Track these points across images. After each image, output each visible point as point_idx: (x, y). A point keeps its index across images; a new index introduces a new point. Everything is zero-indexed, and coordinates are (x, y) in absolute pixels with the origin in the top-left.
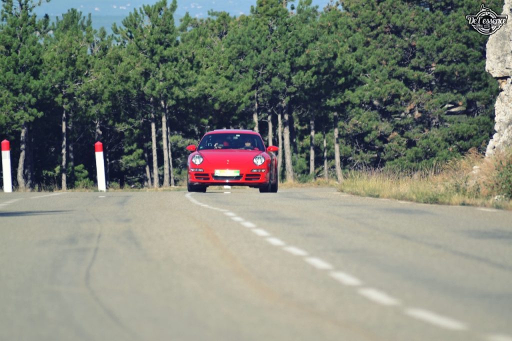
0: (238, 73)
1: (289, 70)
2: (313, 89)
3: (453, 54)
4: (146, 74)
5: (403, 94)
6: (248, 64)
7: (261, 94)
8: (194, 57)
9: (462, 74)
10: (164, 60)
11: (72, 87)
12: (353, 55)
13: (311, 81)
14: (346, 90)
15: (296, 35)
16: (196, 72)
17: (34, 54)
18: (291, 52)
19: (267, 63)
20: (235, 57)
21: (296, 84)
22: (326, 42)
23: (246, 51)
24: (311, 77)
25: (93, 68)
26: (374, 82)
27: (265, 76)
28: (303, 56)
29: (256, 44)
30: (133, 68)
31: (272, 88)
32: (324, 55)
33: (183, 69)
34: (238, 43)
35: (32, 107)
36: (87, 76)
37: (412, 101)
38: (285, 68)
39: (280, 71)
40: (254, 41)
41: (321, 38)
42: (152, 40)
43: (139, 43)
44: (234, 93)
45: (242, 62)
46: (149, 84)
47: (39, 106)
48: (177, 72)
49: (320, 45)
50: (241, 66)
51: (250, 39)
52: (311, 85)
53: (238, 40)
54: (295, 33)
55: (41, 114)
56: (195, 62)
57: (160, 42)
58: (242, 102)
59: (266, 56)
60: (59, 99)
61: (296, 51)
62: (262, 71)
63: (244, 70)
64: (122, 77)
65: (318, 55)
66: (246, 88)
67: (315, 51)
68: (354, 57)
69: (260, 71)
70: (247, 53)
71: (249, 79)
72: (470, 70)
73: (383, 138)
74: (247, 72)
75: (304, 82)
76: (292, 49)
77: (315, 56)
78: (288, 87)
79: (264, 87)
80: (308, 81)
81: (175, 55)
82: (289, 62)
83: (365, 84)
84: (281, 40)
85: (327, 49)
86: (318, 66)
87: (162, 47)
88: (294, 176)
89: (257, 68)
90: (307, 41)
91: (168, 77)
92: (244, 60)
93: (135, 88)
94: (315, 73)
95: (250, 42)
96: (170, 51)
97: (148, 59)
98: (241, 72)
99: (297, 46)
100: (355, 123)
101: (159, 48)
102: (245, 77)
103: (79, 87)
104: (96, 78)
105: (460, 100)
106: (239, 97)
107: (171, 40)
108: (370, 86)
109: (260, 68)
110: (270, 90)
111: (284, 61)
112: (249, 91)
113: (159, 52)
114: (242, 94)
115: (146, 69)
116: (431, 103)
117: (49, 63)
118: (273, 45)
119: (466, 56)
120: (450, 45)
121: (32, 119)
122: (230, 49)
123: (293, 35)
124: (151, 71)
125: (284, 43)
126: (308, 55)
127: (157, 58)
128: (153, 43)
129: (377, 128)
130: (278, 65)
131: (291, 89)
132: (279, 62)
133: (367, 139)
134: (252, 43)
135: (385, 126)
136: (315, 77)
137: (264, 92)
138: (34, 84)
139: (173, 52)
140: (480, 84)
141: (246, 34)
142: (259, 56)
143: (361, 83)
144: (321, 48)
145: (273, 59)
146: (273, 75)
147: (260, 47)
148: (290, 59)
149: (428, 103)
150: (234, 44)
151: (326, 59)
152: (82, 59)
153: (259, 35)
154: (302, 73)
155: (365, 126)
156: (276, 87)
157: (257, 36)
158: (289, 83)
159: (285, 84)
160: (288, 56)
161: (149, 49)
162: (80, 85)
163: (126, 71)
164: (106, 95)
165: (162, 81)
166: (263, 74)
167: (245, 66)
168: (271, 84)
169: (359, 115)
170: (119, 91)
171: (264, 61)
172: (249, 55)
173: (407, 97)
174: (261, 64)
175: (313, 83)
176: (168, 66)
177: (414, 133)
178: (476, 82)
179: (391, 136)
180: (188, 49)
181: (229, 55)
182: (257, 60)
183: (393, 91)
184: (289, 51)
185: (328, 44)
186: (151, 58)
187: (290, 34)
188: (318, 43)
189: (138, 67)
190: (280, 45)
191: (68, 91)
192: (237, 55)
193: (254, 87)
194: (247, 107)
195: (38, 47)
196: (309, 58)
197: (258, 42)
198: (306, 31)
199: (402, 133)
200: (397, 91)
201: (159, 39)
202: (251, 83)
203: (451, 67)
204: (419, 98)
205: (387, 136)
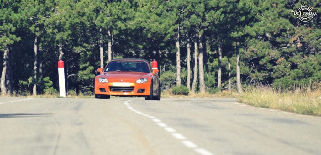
0: (165, 12)
1: (203, 10)
2: (221, 24)
4: (97, 11)
5: (289, 29)
6: (173, 5)
7: (182, 27)
11: (42, 19)
13: (220, 18)
14: (246, 25)
16: (134, 10)
19: (187, 5)
21: (208, 20)
24: (220, 15)
25: (58, 5)
26: (267, 20)
27: (186, 14)
30: (88, 6)
31: (190, 23)
33: (124, 7)
35: (12, 33)
36: (53, 11)
37: (295, 35)
38: (200, 9)
39: (197, 11)
44: (162, 26)
45: (169, 3)
46: (99, 18)
47: (18, 33)
48: (120, 9)
50: (168, 6)
52: (220, 21)
55: (19, 39)
56: (133, 3)
58: (169, 33)
60: (32, 28)
62: (184, 10)
63: (170, 9)
64: (79, 12)
66: (171, 22)
68: (253, 1)
69: (182, 10)
71: (174, 16)
73: (273, 62)
74: (172, 10)
75: (215, 19)
78: (202, 22)
79: (185, 22)
80: (217, 19)
82: (204, 4)
83: (260, 21)
86: (225, 7)
88: (206, 89)
89: (180, 8)
91: (114, 13)
92: (170, 1)
93: (89, 21)
94: (223, 13)
98: (167, 11)
100: (252, 50)
102: (171, 14)
103: (47, 20)
104: (60, 13)
106: (166, 29)
108: (264, 23)
109: (182, 8)
110: (189, 24)
111: (200, 3)
112: (174, 25)
114: (168, 27)
115: (97, 7)
116: (310, 36)
121: (12, 42)
124: (101, 9)
129: (268, 54)
130: (196, 6)
131: (205, 24)
132: (196, 3)
133: (261, 63)
135: (275, 53)
136: (223, 15)
137: (185, 26)
138: (14, 16)
143: (257, 21)
145: (192, 1)
146: (192, 13)
148: (204, 2)
149: (307, 37)
151: (231, 2)
154: (213, 12)
155: (260, 53)
156: (193, 22)
158: (204, 19)
159: (200, 20)
162: (48, 18)
163: (83, 8)
164: (67, 26)
165: (109, 16)
166: (184, 13)
167: (171, 6)
168: (190, 20)
169: (255, 44)
170: (77, 23)
171: (185, 3)
173: (292, 31)
174: (183, 5)
175: (221, 20)
176: (114, 5)
177: (296, 59)
179: (279, 60)
182: (180, 2)
183: (281, 27)
189: (91, 5)
191: (40, 22)
193: (178, 22)
194: (172, 37)
196: (219, 1)
199: (287, 58)
200: (284, 27)
202: (175, 19)
204: (301, 32)
205: (276, 60)
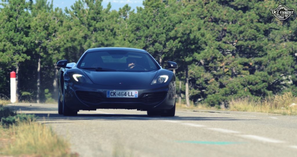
0: (135, 40)
1: (165, 39)
2: (178, 51)
3: (249, 35)
4: (85, 37)
5: (219, 57)
6: (142, 34)
8: (113, 29)
9: (253, 47)
10: (95, 30)
11: (45, 43)
12: (199, 33)
15: (170, 19)
16: (114, 37)
17: (26, 21)
18: (166, 29)
19: (152, 35)
20: (134, 30)
21: (168, 47)
22: (186, 24)
23: (140, 27)
24: (177, 44)
25: (58, 32)
26: (210, 49)
27: (151, 42)
28: (173, 32)
29: (146, 23)
30: (78, 33)
31: (155, 49)
32: (185, 31)
33: (107, 35)
34: (136, 22)
35: (24, 53)
36: (54, 36)
37: (223, 61)
38: (163, 38)
39: (160, 39)
40: (146, 21)
41: (183, 22)
42: (90, 17)
43: (81, 19)
45: (138, 33)
46: (87, 43)
47: (28, 52)
48: (103, 37)
49: (183, 25)
50: (137, 35)
51: (143, 20)
52: (177, 48)
53: (135, 20)
54: (169, 18)
55: (29, 58)
56: (114, 32)
57: (94, 19)
59: (153, 30)
60: (38, 50)
61: (169, 28)
62: (149, 39)
63: (138, 38)
64: (71, 38)
65: (181, 31)
67: (180, 29)
68: (200, 34)
69: (148, 39)
70: (141, 28)
71: (142, 43)
72: (257, 45)
73: (206, 81)
74: (140, 39)
75: (173, 46)
76: (167, 27)
77: (180, 31)
78: (164, 49)
79: (150, 48)
80: (176, 46)
81: (103, 27)
82: (165, 34)
83: (205, 49)
84: (160, 21)
85: (187, 28)
86: (181, 37)
87: (95, 22)
89: (146, 37)
90: (176, 23)
91: (98, 39)
92: (139, 32)
93: (79, 45)
94: (180, 42)
95: (143, 22)
96: (100, 24)
97: (87, 29)
98: (137, 39)
99: (169, 25)
100: (191, 72)
101: (93, 23)
102: (139, 42)
103: (49, 43)
104: (60, 38)
105: (251, 62)
107: (100, 18)
108: (208, 51)
109: (148, 37)
110: (154, 50)
111: (163, 33)
113: (93, 25)
115: (85, 35)
116: (235, 63)
117: (33, 27)
118: (156, 24)
119: (256, 37)
120: (247, 30)
121: (23, 60)
122: (131, 25)
123: (168, 19)
124: (88, 36)
125: (162, 23)
126: (176, 31)
127: (92, 28)
128: (90, 19)
129: (203, 76)
130: (159, 36)
131: (166, 50)
132: (160, 34)
133: (197, 82)
134: (144, 22)
135: (208, 75)
136: (180, 44)
137: (150, 51)
138: (25, 39)
139: (102, 25)
140: (263, 53)
141: (140, 17)
142: (148, 30)
143: (203, 49)
144: (183, 27)
145: (156, 32)
146: (155, 41)
147: (148, 25)
148: (165, 33)
149: (232, 63)
150: (133, 22)
151: (185, 34)
152: (53, 26)
153: (148, 18)
154: (172, 41)
155: (197, 75)
156: (157, 49)
157: (147, 18)
158: (165, 46)
159: (162, 46)
160: (164, 31)
161: (87, 23)
162: (50, 41)
163: (75, 35)
164: (62, 49)
165: (94, 42)
166: (149, 41)
167: (140, 35)
168: (154, 47)
169: (193, 68)
170: (70, 47)
171: (151, 33)
172: (142, 29)
173: (221, 59)
174: (149, 35)
175: (178, 47)
176: (98, 33)
177: (224, 80)
178: (260, 52)
179: (211, 81)
180: (110, 24)
181: (131, 29)
182: (147, 32)
183: (214, 55)
184: (165, 28)
185: (187, 25)
186: (88, 29)
187: (165, 18)
188: (182, 24)
189: (81, 33)
190: (160, 24)
191: (43, 45)
192: (135, 29)
193: (145, 48)
195: (29, 18)
196: (176, 33)
197: (148, 22)
198: (174, 17)
199: (217, 79)
200: (216, 55)
201: (94, 17)
202: (143, 46)
203: (247, 43)
204: (228, 60)
205: (208, 80)
